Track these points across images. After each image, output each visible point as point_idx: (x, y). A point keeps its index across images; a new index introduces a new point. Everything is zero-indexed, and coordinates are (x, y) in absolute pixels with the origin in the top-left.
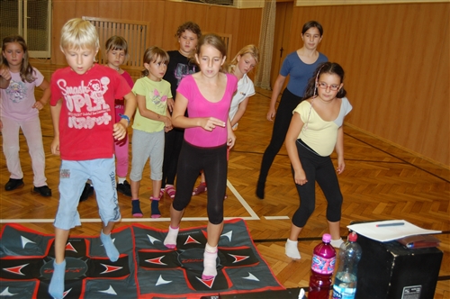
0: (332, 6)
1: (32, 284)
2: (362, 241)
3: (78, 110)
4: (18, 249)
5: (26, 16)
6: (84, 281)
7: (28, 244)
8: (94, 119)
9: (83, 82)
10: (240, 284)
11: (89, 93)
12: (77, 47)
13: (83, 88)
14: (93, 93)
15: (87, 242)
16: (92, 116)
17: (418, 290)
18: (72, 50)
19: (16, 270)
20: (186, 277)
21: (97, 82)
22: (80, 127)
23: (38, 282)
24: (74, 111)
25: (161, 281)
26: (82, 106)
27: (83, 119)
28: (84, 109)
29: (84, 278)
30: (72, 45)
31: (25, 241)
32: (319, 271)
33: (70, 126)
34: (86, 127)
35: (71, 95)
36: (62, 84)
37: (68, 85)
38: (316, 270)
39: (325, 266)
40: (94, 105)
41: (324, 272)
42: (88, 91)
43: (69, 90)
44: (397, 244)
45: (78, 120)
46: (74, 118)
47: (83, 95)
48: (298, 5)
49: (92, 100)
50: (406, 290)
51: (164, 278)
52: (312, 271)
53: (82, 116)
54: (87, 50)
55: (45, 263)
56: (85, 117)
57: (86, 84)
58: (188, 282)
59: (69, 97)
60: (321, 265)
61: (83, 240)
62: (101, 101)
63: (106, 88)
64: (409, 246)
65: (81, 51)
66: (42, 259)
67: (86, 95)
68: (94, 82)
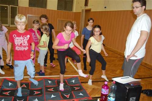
0: (102, 11)
1: (11, 98)
2: (117, 83)
3: (19, 45)
4: (8, 86)
5: (10, 15)
6: (28, 97)
7: (11, 85)
8: (24, 48)
9: (22, 36)
10: (77, 97)
11: (23, 40)
12: (21, 22)
13: (21, 38)
14: (25, 40)
15: (30, 84)
16: (23, 47)
17: (135, 99)
18: (19, 24)
19: (7, 93)
20: (60, 94)
21: (26, 37)
22: (19, 50)
23: (13, 97)
24: (18, 45)
25: (53, 96)
26: (21, 43)
27: (20, 48)
28: (21, 44)
29: (28, 96)
30: (19, 22)
31: (10, 84)
32: (104, 93)
33: (16, 49)
34: (21, 50)
35: (17, 40)
36: (15, 36)
37: (17, 37)
38: (103, 93)
39: (106, 92)
40: (24, 43)
41: (105, 94)
42: (23, 39)
43: (17, 38)
44: (128, 84)
45: (19, 48)
46: (17, 47)
47: (21, 40)
48: (92, 11)
49: (24, 42)
50: (131, 99)
51: (54, 95)
52: (102, 93)
53: (20, 47)
54: (23, 24)
55: (16, 91)
56: (21, 47)
57: (22, 37)
58: (61, 96)
59: (16, 40)
60: (104, 91)
61: (28, 83)
62: (26, 42)
63: (28, 39)
64: (132, 85)
65: (22, 24)
66: (15, 90)
67: (22, 40)
68: (25, 37)
